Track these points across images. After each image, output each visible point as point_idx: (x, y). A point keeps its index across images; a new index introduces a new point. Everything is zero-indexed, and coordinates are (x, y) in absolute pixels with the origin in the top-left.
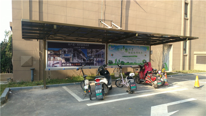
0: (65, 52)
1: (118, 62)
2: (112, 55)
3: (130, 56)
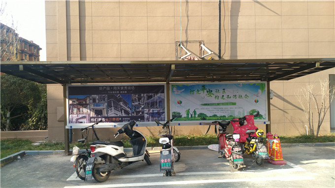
0: (94, 100)
1: (192, 115)
2: (180, 103)
3: (218, 104)
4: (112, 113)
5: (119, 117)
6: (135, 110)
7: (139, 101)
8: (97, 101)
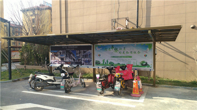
0: (60, 53)
2: (99, 55)
3: (121, 57)
4: (68, 60)
5: (71, 62)
6: (78, 58)
7: (80, 54)
8: (62, 54)
